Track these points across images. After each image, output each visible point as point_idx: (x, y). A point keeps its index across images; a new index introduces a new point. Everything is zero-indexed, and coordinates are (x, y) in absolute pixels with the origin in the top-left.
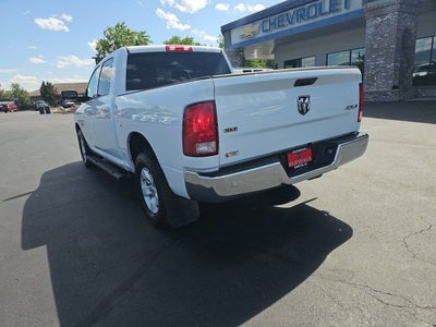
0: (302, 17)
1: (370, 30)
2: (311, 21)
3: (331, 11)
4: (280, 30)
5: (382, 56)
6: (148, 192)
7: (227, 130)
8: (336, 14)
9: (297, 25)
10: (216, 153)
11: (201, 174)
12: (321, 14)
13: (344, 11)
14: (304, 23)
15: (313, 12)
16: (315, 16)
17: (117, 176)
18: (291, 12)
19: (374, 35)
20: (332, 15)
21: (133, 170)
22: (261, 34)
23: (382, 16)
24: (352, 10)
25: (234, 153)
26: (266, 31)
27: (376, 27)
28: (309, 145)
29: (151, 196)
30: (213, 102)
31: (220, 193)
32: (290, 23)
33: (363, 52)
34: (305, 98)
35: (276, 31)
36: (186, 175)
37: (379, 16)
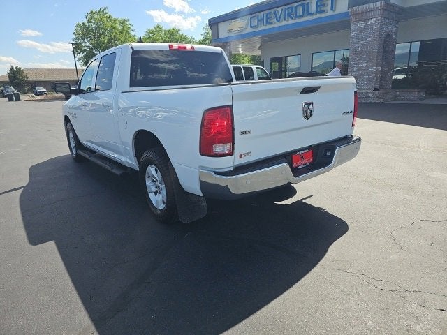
0: (290, 16)
1: (354, 34)
2: (298, 20)
3: (318, 12)
4: (269, 27)
5: (365, 59)
6: (154, 189)
7: (242, 133)
8: (323, 15)
9: (284, 23)
10: (231, 154)
11: (217, 173)
12: (308, 14)
13: (330, 13)
14: (291, 22)
15: (300, 12)
16: (302, 16)
17: (117, 172)
18: (280, 10)
19: (358, 38)
20: (318, 16)
21: (136, 166)
22: (250, 30)
23: (366, 20)
24: (337, 12)
25: (247, 154)
26: (254, 27)
27: (361, 30)
28: (310, 147)
29: (156, 193)
30: (231, 107)
31: (234, 191)
32: (278, 21)
33: (347, 54)
34: (309, 104)
35: (263, 28)
36: (201, 174)
37: (363, 20)
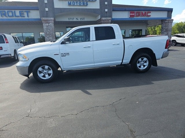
0: (5, 15)
2: (9, 18)
3: (21, 16)
8: (23, 18)
9: (1, 18)
12: (16, 16)
14: (5, 18)
15: (10, 14)
16: (12, 16)
19: (47, 29)
23: (49, 23)
24: (30, 18)
27: (47, 26)
37: (47, 23)
